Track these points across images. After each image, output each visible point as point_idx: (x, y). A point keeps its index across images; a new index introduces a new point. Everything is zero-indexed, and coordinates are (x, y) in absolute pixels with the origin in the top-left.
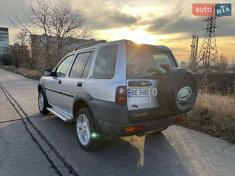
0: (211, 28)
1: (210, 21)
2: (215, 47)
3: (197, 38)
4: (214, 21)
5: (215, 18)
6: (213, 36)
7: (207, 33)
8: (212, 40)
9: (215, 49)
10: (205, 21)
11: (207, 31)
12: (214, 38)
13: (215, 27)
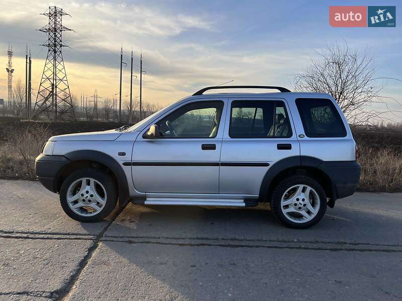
0: (55, 46)
1: (52, 34)
2: (65, 79)
3: (30, 58)
4: (59, 36)
5: (61, 31)
6: (59, 59)
7: (49, 53)
8: (59, 67)
9: (66, 82)
10: (44, 31)
11: (49, 50)
12: (62, 63)
13: (61, 46)
